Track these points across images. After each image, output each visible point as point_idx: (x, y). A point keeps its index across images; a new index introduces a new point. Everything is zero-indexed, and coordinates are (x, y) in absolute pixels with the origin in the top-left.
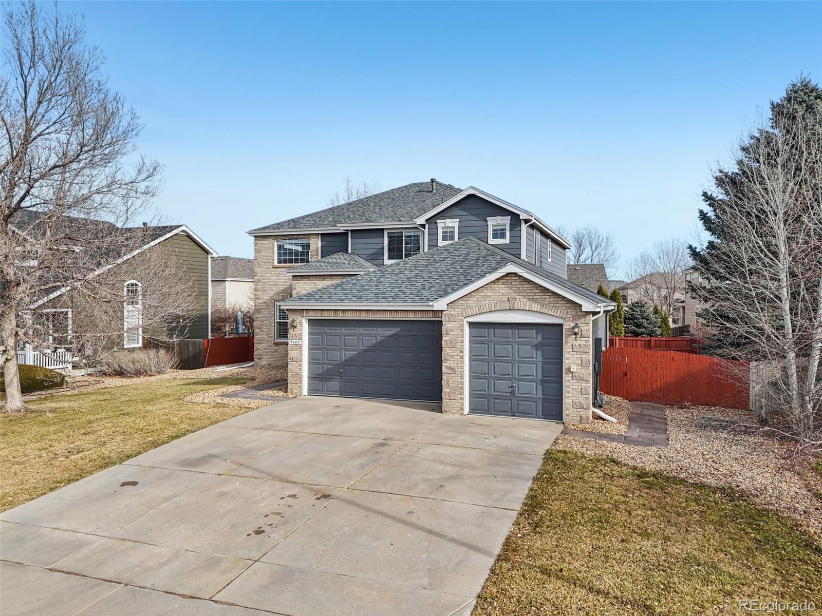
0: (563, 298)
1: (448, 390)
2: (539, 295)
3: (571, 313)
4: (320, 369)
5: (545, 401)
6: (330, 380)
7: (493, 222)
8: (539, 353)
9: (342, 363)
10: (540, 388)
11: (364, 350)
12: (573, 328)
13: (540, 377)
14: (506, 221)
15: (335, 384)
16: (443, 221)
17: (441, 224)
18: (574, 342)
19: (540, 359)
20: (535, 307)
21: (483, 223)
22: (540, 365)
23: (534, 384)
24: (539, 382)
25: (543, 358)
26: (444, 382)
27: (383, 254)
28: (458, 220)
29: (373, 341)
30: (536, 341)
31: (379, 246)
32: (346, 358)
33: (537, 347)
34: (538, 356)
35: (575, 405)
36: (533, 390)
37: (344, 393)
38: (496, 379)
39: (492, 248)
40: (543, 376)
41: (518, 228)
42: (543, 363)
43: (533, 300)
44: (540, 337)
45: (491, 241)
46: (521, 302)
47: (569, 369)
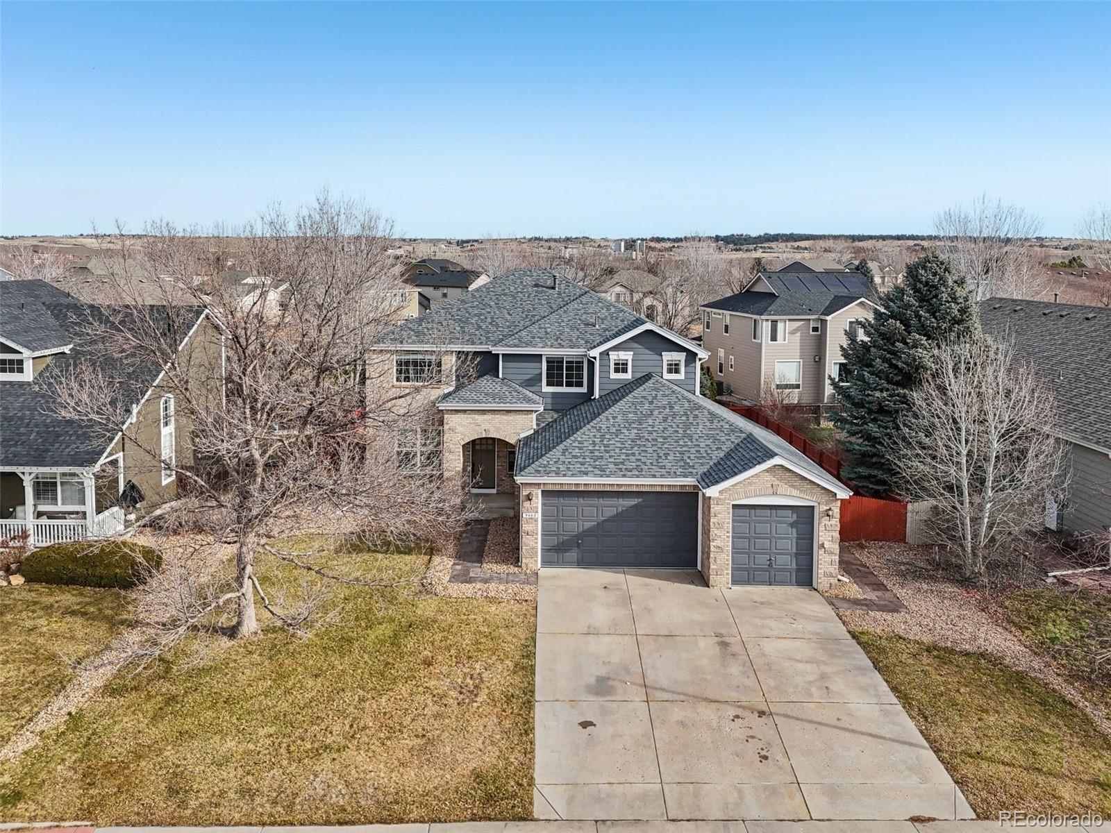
0: (818, 485)
1: (715, 567)
2: (798, 483)
3: (825, 498)
4: (554, 541)
5: (798, 570)
6: (566, 551)
7: (668, 357)
8: (794, 530)
9: (580, 534)
10: (794, 560)
11: (604, 521)
12: (826, 511)
13: (794, 551)
14: (681, 357)
15: (573, 555)
16: (616, 353)
17: (613, 356)
18: (827, 522)
19: (795, 535)
20: (795, 493)
21: (658, 357)
22: (794, 540)
23: (789, 557)
24: (793, 555)
25: (797, 534)
26: (711, 560)
27: (541, 381)
28: (632, 353)
29: (613, 511)
30: (791, 520)
31: (537, 372)
32: (585, 528)
33: (792, 525)
34: (793, 533)
35: (825, 574)
36: (787, 561)
37: (583, 563)
38: (756, 553)
39: (667, 383)
40: (797, 550)
41: (693, 365)
42: (798, 539)
43: (793, 486)
44: (795, 516)
45: (667, 376)
46: (784, 488)
47: (822, 546)
